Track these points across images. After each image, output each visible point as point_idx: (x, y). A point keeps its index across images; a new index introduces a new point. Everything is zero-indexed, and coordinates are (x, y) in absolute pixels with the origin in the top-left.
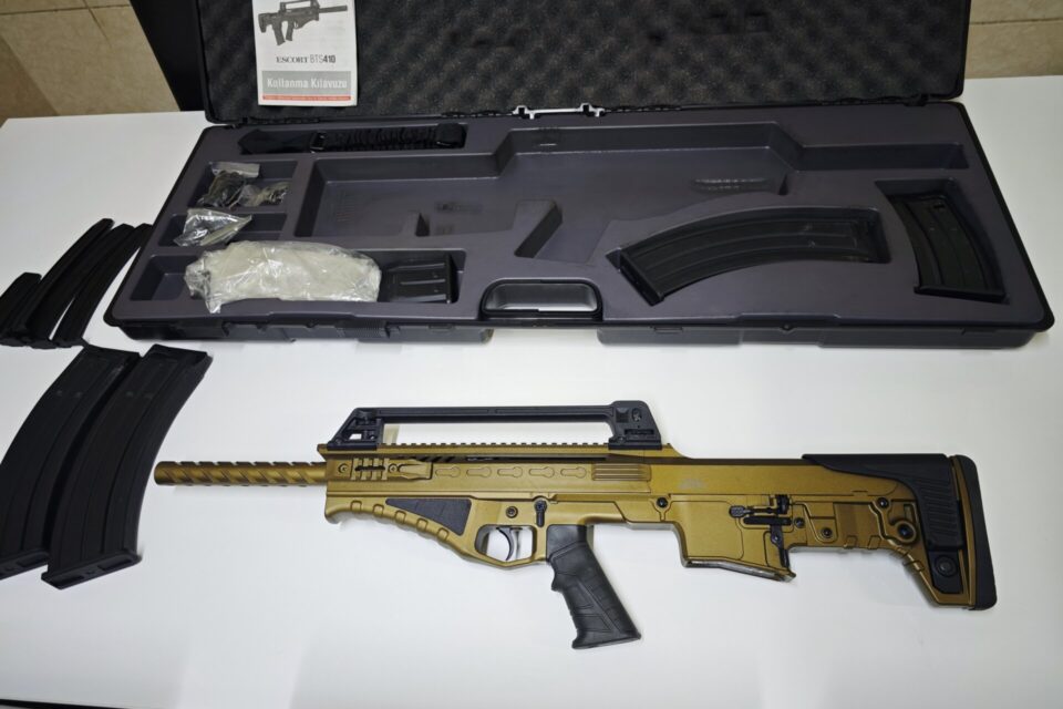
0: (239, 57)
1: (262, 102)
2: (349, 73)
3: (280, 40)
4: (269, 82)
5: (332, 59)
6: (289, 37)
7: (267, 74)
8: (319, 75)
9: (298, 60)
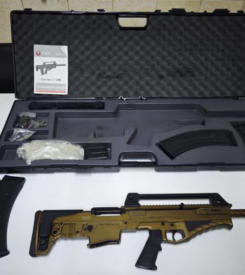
0: (28, 78)
1: (35, 92)
2: (65, 84)
3: (43, 73)
4: (38, 86)
5: (60, 80)
6: (46, 73)
7: (37, 84)
8: (55, 85)
9: (48, 80)
